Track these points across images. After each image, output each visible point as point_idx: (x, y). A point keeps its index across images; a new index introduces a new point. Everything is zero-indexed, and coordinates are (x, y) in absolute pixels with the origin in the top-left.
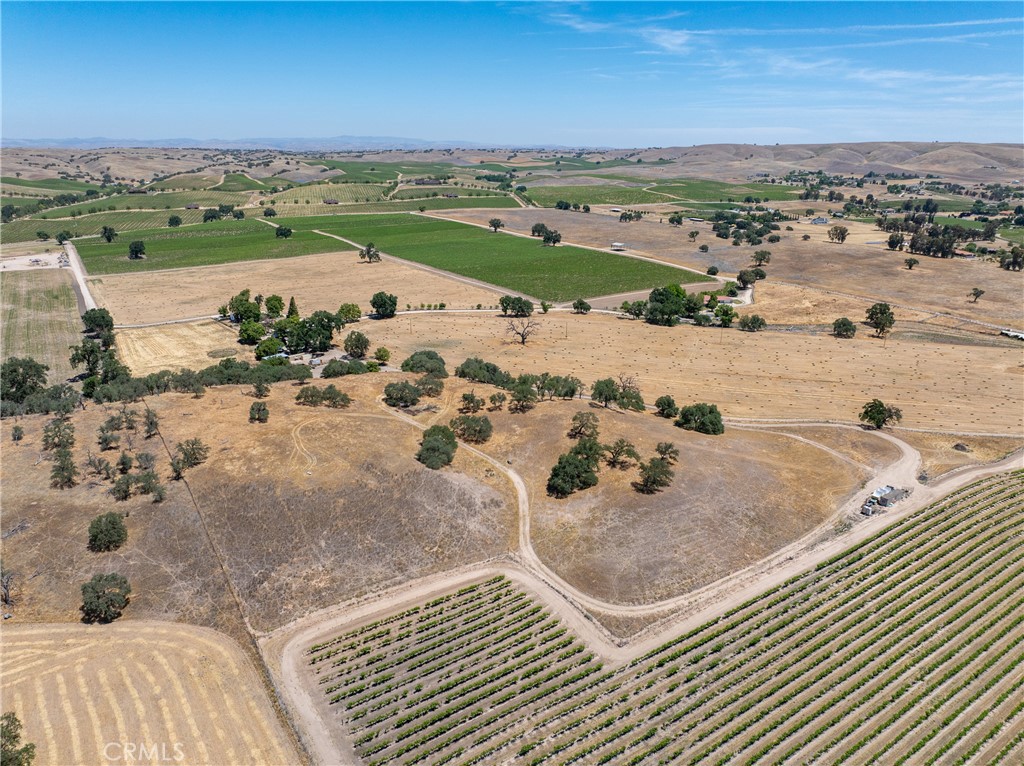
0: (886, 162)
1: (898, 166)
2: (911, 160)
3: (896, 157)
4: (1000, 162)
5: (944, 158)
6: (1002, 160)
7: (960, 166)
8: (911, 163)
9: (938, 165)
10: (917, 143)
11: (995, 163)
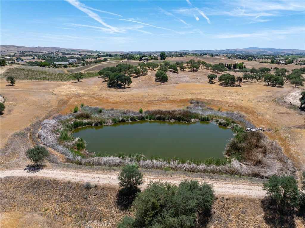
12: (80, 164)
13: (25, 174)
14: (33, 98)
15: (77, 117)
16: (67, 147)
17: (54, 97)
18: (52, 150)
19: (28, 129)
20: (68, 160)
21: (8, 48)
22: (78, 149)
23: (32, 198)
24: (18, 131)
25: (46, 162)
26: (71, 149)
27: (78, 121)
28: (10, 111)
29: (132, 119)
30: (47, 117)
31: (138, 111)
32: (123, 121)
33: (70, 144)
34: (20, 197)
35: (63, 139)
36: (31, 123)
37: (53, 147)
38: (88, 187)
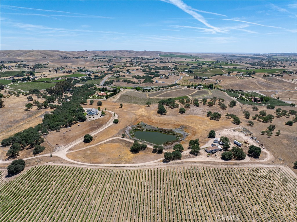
0: (14, 57)
1: (18, 58)
2: (22, 56)
3: (17, 55)
4: (48, 56)
5: (32, 55)
6: (48, 55)
7: (36, 57)
8: (22, 57)
9: (30, 57)
10: (25, 50)
11: (46, 56)
12: (131, 139)
13: (121, 138)
14: (127, 117)
15: (137, 127)
16: (130, 135)
17: (134, 116)
18: (127, 135)
19: (123, 129)
20: (129, 138)
21: (123, 52)
22: (133, 136)
23: (121, 142)
24: (121, 129)
25: (125, 137)
26: (131, 136)
27: (137, 128)
28: (120, 122)
29: (152, 130)
30: (129, 126)
31: (156, 127)
32: (149, 130)
33: (131, 134)
34: (120, 142)
35: (131, 133)
36: (124, 127)
37: (127, 134)
38: (130, 142)
